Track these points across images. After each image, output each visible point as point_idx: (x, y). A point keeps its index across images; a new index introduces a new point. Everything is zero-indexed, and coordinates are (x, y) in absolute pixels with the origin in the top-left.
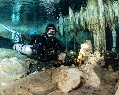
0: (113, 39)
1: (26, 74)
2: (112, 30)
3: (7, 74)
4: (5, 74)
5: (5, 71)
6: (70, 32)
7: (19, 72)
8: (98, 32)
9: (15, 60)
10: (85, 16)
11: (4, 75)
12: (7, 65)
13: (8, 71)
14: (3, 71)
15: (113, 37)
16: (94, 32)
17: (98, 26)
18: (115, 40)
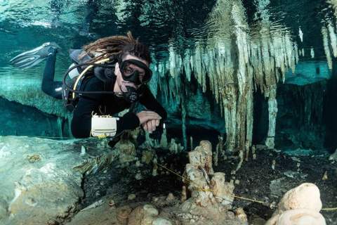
0: (271, 117)
1: (76, 203)
2: (268, 98)
3: (38, 204)
4: (34, 205)
5: (33, 200)
6: (172, 93)
7: (62, 199)
8: (235, 104)
9: (50, 170)
10: (207, 64)
11: (31, 207)
12: (36, 184)
13: (39, 198)
14: (29, 198)
15: (270, 113)
16: (225, 102)
17: (233, 89)
18: (274, 119)
